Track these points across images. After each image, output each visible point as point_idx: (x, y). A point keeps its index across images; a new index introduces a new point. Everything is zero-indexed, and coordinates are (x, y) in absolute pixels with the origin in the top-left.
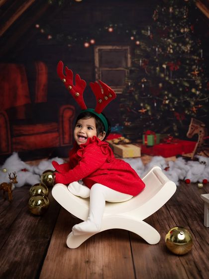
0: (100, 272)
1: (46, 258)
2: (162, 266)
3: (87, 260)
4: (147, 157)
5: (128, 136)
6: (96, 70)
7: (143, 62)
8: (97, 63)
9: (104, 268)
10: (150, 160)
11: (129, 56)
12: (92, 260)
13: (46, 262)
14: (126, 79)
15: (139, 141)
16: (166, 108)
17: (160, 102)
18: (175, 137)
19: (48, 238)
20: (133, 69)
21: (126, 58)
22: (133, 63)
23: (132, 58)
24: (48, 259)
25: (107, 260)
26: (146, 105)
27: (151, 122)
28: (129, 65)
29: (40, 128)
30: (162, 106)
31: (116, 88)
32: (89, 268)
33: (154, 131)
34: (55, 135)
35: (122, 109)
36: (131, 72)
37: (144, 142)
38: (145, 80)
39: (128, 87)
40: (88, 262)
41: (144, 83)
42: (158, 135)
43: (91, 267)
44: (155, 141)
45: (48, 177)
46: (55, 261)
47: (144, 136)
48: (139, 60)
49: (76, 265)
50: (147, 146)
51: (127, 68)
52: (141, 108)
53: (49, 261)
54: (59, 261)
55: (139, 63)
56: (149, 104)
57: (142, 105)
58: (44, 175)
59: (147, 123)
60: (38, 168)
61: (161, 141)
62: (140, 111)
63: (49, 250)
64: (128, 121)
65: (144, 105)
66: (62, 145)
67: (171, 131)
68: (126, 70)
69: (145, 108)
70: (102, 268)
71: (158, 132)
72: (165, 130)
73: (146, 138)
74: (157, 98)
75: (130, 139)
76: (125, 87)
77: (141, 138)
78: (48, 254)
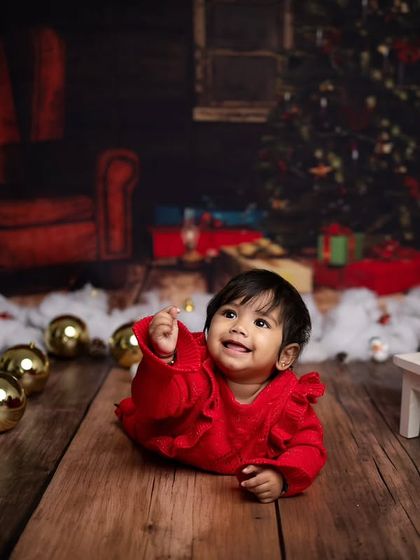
0: (185, 552)
1: (34, 515)
2: (362, 541)
3: (150, 522)
4: (328, 294)
5: (279, 238)
6: (198, 55)
7: (327, 35)
8: (200, 37)
9: (197, 543)
10: (336, 302)
11: (288, 18)
12: (162, 524)
13: (31, 525)
14: (279, 81)
15: (308, 251)
16: (384, 164)
17: (367, 149)
18: (405, 243)
19: (47, 470)
20: (298, 54)
21: (280, 24)
22: (297, 38)
23: (296, 24)
24: (38, 518)
25: (205, 526)
26: (331, 156)
27: (341, 202)
28: (288, 43)
29: (45, 209)
30: (372, 160)
31: (251, 107)
32: (154, 544)
33: (348, 226)
34: (84, 229)
35: (265, 165)
36: (294, 62)
37: (323, 255)
38: (330, 88)
39: (282, 103)
40: (151, 528)
41: (326, 94)
42: (359, 237)
43: (158, 541)
44: (350, 253)
45: (63, 332)
46: (58, 521)
47: (321, 239)
48: (315, 32)
49: (117, 533)
50: (330, 266)
51: (282, 51)
52: (315, 163)
53: (43, 520)
54: (71, 523)
55: (315, 37)
56: (338, 152)
57: (319, 154)
58: (54, 326)
59: (332, 205)
60: (40, 313)
61: (367, 253)
62: (315, 171)
63: (45, 495)
64: (281, 198)
65: (325, 154)
66: (105, 257)
67: (394, 227)
68: (280, 58)
69: (327, 163)
70: (189, 542)
71: (359, 229)
72: (379, 224)
73: (327, 244)
74: (361, 137)
75: (284, 246)
76: (274, 104)
77: (314, 243)
78: (41, 506)
